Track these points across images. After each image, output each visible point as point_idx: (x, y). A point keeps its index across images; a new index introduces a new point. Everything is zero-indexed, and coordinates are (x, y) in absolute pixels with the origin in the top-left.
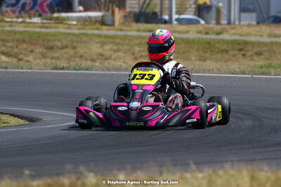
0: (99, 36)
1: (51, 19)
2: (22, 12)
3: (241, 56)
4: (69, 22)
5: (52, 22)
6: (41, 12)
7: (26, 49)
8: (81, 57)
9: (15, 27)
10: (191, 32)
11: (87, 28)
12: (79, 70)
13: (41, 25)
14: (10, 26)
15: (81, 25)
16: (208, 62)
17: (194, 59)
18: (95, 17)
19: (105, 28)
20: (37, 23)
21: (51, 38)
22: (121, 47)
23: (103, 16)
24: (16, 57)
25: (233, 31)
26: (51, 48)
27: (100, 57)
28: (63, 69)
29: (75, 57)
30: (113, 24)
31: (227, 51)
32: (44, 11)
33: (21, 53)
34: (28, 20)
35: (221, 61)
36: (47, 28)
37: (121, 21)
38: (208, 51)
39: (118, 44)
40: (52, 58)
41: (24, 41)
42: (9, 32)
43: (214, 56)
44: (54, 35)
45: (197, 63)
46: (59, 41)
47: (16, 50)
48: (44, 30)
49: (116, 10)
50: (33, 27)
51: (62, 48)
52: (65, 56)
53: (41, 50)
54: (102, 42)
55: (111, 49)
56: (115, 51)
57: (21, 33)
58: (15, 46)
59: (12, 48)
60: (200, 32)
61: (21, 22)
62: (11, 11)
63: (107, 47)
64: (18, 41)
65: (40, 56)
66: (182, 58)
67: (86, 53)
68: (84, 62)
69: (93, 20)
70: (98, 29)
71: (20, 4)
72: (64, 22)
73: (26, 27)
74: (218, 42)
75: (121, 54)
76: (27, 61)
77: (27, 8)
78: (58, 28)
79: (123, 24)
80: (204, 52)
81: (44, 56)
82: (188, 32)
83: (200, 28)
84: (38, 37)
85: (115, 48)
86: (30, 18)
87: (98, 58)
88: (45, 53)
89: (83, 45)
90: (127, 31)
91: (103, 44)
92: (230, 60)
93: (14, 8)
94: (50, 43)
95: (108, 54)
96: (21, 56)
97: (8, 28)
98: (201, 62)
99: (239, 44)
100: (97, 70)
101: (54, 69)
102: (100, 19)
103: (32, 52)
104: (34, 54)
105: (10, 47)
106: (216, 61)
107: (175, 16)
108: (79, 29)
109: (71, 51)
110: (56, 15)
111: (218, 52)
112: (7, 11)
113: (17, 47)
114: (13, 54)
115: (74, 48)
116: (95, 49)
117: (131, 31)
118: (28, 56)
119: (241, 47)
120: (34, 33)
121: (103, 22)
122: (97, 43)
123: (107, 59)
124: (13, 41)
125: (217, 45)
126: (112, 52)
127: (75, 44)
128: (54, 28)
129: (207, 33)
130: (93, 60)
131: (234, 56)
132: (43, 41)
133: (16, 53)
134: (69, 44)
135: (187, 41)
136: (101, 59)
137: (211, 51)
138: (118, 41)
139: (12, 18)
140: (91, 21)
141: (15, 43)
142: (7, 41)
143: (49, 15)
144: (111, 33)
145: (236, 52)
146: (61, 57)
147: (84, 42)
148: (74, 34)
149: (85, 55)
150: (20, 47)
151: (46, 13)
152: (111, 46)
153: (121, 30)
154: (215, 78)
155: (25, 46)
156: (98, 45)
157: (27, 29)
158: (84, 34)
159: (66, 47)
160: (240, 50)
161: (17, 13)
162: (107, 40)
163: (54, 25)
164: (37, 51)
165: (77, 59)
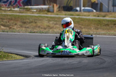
0: (47, 17)
1: (24, 9)
2: (10, 6)
3: (115, 27)
4: (32, 11)
5: (24, 10)
6: (18, 5)
7: (13, 23)
8: (39, 27)
9: (7, 12)
10: (91, 16)
11: (41, 13)
12: (42, 33)
13: (19, 12)
14: (5, 12)
15: (38, 12)
16: (99, 30)
17: (92, 28)
18: (45, 8)
19: (50, 13)
20: (17, 11)
21: (24, 18)
22: (58, 23)
23: (48, 8)
24: (8, 27)
25: (110, 15)
26: (25, 23)
27: (48, 27)
28: (34, 33)
29: (36, 27)
30: (53, 12)
31: (108, 25)
32: (20, 5)
33: (11, 25)
34: (13, 9)
35: (106, 29)
36: (22, 13)
37: (57, 10)
38: (99, 25)
39: (56, 21)
40: (25, 28)
41: (12, 19)
42: (4, 15)
43: (102, 27)
44: (26, 16)
45: (94, 30)
46: (28, 19)
47: (8, 23)
48: (21, 14)
49: (55, 5)
50: (16, 13)
51: (30, 23)
52: (32, 26)
53: (20, 24)
54: (49, 20)
55: (53, 23)
56: (55, 24)
57: (10, 15)
58: (8, 22)
59: (6, 22)
60: (95, 16)
61: (10, 10)
62: (5, 5)
63: (51, 23)
64: (9, 19)
65: (20, 27)
66: (87, 28)
67: (41, 25)
68: (41, 29)
69: (44, 9)
70: (46, 14)
71: (9, 2)
72: (30, 10)
73: (12, 12)
74: (104, 20)
75: (58, 26)
76: (14, 29)
77: (12, 4)
78: (27, 13)
79: (58, 11)
80: (97, 25)
81: (21, 26)
82: (89, 16)
83: (95, 14)
84: (18, 17)
85: (55, 23)
86: (14, 8)
87: (47, 28)
88: (22, 25)
89: (40, 21)
90: (60, 15)
91: (49, 21)
92: (110, 29)
93: (6, 4)
94: (24, 20)
95: (52, 26)
96: (10, 27)
97: (3, 13)
98: (96, 30)
99: (114, 22)
100: (51, 33)
101: (30, 33)
102: (47, 9)
103: (16, 24)
104: (17, 25)
105: (5, 22)
106: (103, 30)
107: (83, 8)
108: (37, 14)
109: (34, 24)
110: (26, 7)
111: (104, 26)
112: (3, 5)
113: (9, 22)
114: (7, 25)
115: (36, 23)
116: (46, 23)
117: (62, 15)
118: (14, 26)
119: (115, 23)
120: (16, 15)
121: (48, 11)
122: (46, 20)
123: (51, 28)
124: (7, 19)
125: (104, 22)
126: (54, 25)
127: (36, 21)
128: (26, 13)
129: (98, 16)
130: (45, 29)
131: (112, 27)
132: (21, 19)
133: (8, 25)
134: (34, 21)
135: (89, 20)
136: (49, 28)
137: (101, 25)
138: (56, 19)
139: (5, 8)
140: (43, 10)
141: (8, 20)
142: (4, 19)
143: (23, 7)
144: (53, 16)
145: (113, 26)
146: (29, 27)
147: (40, 20)
148: (35, 16)
149: (41, 26)
150: (10, 22)
151: (21, 6)
152: (53, 22)
153: (57, 15)
154: (108, 38)
155: (12, 21)
156: (47, 22)
157: (13, 14)
158: (40, 16)
159: (32, 22)
160: (115, 24)
161: (7, 6)
162: (51, 19)
163: (25, 12)
164: (18, 24)
165: (37, 28)
